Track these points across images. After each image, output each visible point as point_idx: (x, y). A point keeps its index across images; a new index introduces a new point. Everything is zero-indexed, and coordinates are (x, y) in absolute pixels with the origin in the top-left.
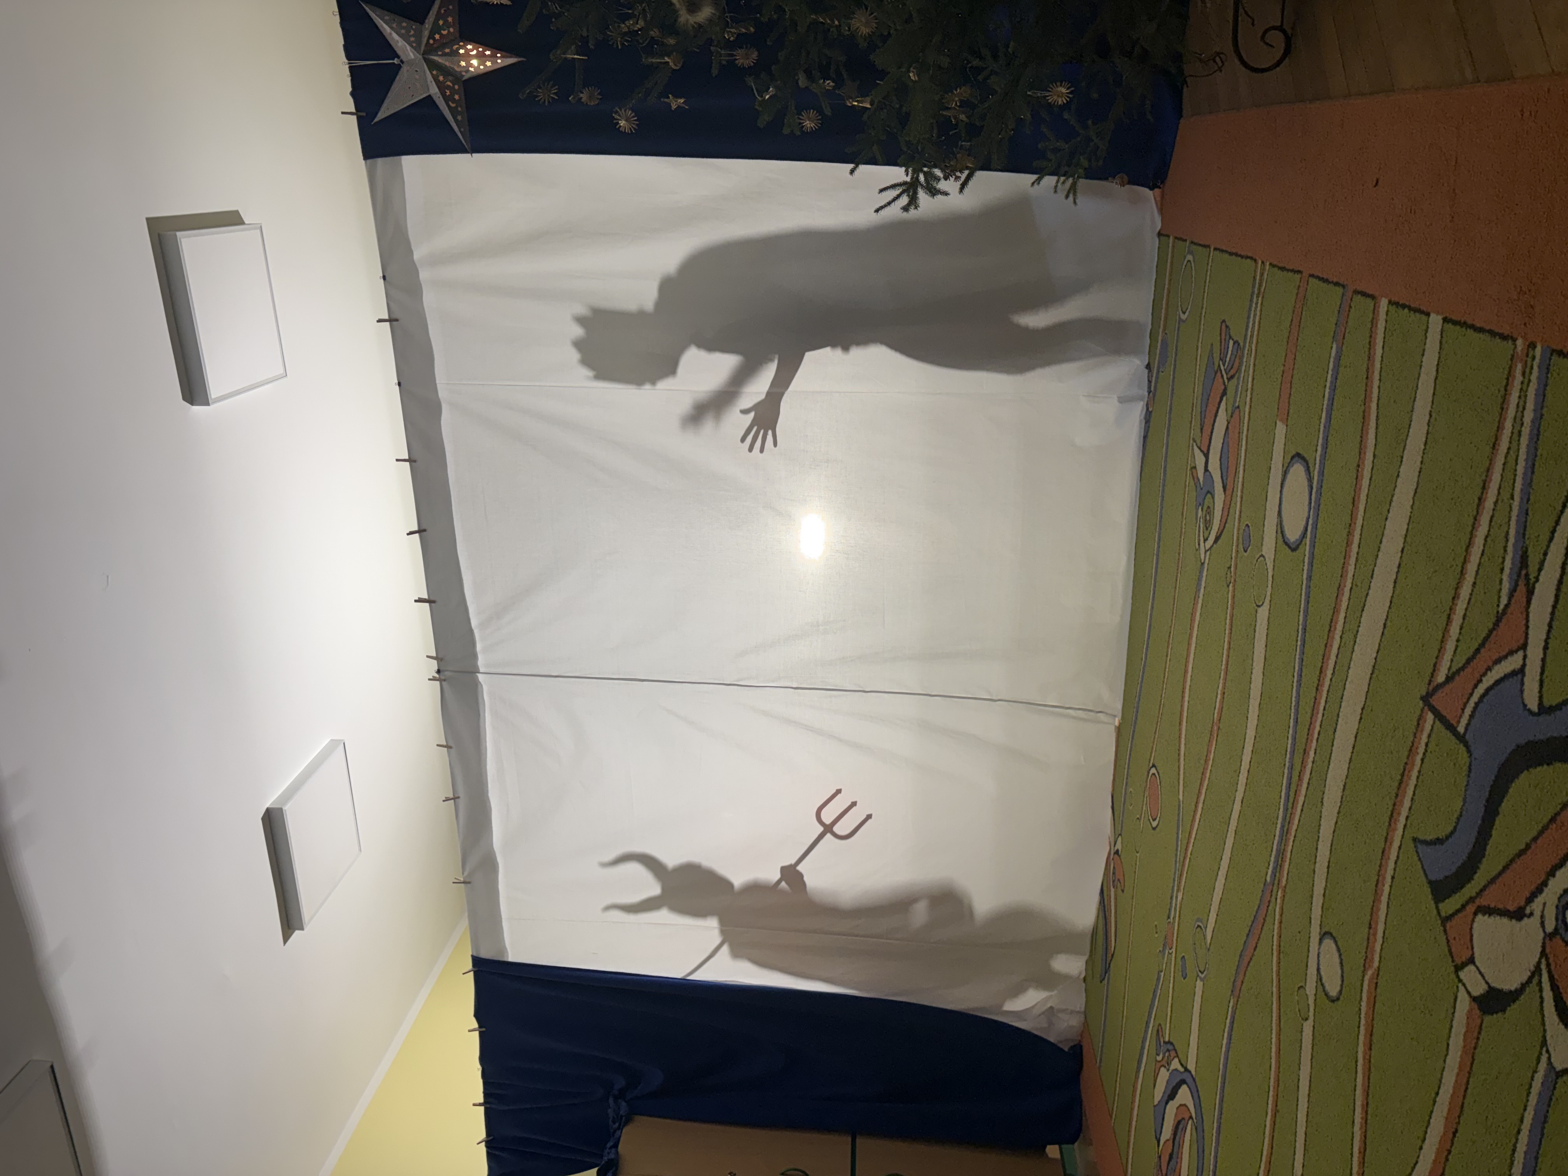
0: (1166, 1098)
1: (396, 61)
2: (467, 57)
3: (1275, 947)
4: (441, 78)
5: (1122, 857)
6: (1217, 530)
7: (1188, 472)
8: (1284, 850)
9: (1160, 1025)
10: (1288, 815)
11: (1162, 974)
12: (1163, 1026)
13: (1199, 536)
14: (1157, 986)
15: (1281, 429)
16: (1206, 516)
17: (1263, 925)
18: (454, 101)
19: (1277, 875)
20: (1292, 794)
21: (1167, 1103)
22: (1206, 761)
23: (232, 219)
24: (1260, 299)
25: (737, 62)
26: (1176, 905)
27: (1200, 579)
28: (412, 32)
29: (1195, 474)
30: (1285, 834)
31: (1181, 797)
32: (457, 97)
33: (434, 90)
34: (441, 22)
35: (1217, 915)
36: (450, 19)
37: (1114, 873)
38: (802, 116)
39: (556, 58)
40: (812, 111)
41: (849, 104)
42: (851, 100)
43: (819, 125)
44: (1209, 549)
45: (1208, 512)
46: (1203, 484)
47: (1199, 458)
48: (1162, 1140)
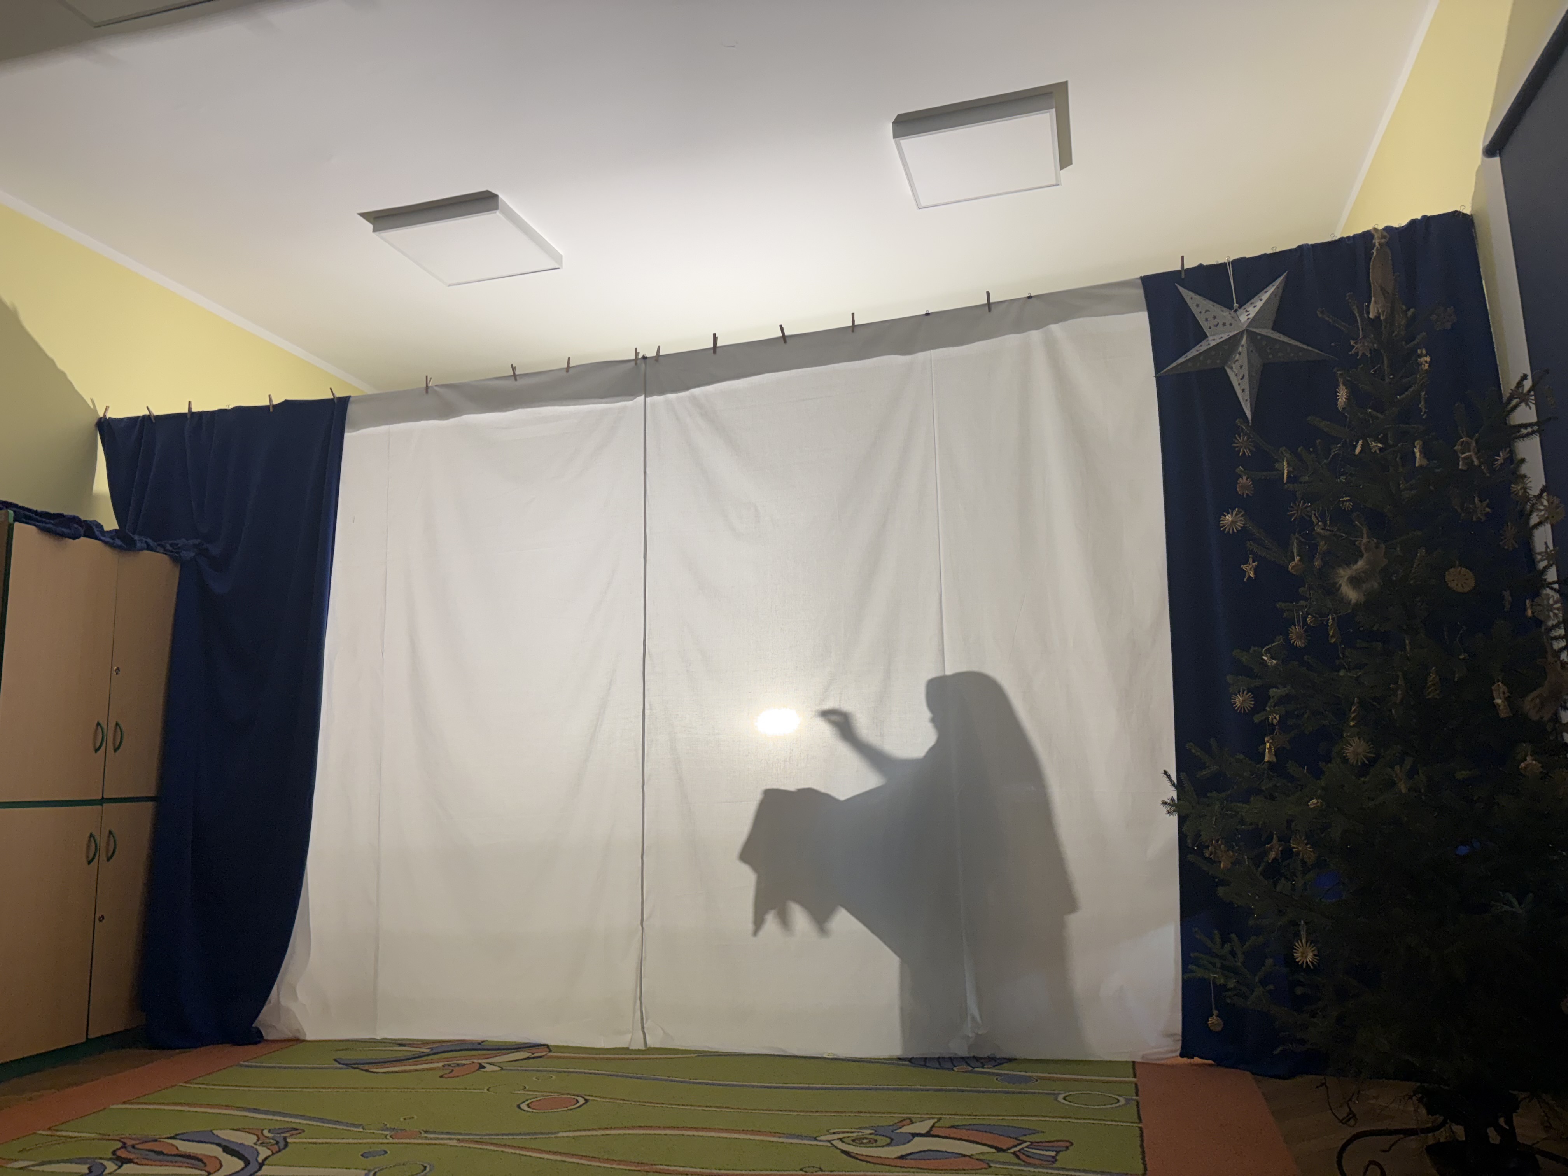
0: (223, 1143)
1: (1236, 305)
5: (479, 1073)
6: (856, 1152)
9: (304, 1131)
11: (361, 1130)
12: (303, 1135)
13: (843, 1133)
14: (347, 1124)
16: (866, 1138)
18: (1205, 359)
21: (220, 1145)
22: (608, 1160)
23: (1065, 158)
25: (1293, 627)
26: (442, 1139)
27: (799, 1137)
29: (905, 1123)
31: (561, 1134)
32: (1209, 361)
34: (1278, 347)
36: (1283, 354)
37: (458, 1065)
38: (1247, 694)
39: (1282, 453)
40: (1253, 703)
41: (1266, 739)
42: (1271, 741)
43: (1239, 711)
44: (832, 1144)
45: (873, 1141)
46: (897, 1133)
47: (923, 1127)
48: (175, 1142)
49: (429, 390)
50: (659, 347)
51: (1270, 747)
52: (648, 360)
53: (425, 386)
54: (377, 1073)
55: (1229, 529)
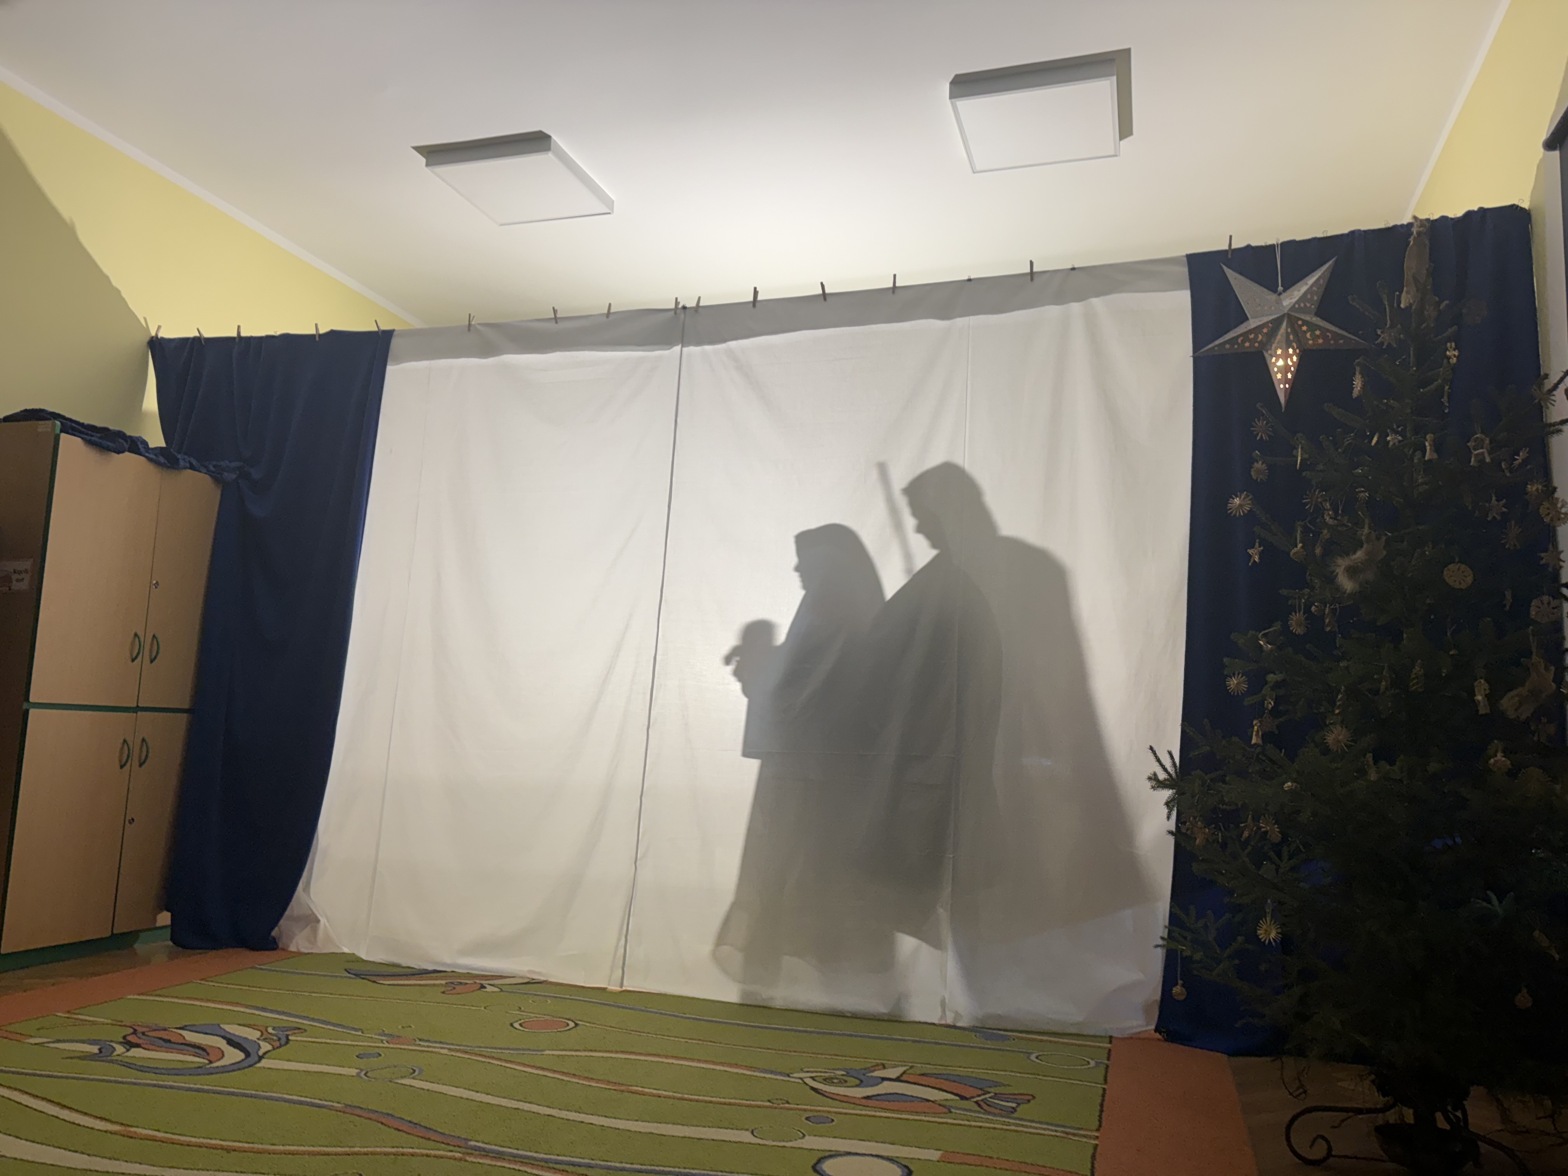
0: (228, 1036)
1: (1280, 288)
2: (1286, 356)
3: (401, 1150)
4: (1265, 330)
5: (479, 991)
6: (824, 1089)
7: (879, 1061)
8: (504, 1159)
10: (541, 1164)
11: (361, 1034)
12: (304, 1034)
13: (817, 1072)
14: (345, 1027)
15: (934, 1155)
16: (837, 1078)
17: (422, 1137)
18: (1243, 342)
19: (478, 1153)
20: (562, 1167)
21: (224, 1037)
22: (586, 1078)
23: (1125, 129)
24: (1062, 1135)
25: (1293, 614)
26: (434, 1047)
27: (772, 1072)
28: (1308, 305)
29: (877, 1068)
30: (522, 1160)
31: (547, 1052)
32: (1247, 344)
33: (1253, 323)
34: (1318, 332)
35: (428, 1090)
36: (1321, 341)
37: (461, 983)
38: (1242, 677)
39: (1297, 439)
40: (1246, 686)
41: (1255, 722)
42: (1259, 724)
43: (1232, 693)
44: (803, 1081)
45: (843, 1081)
46: (868, 1076)
47: (893, 1073)
48: (184, 1033)
49: (472, 328)
50: (699, 298)
51: (1258, 731)
52: (687, 311)
53: (467, 323)
54: (382, 984)
55: (1236, 512)
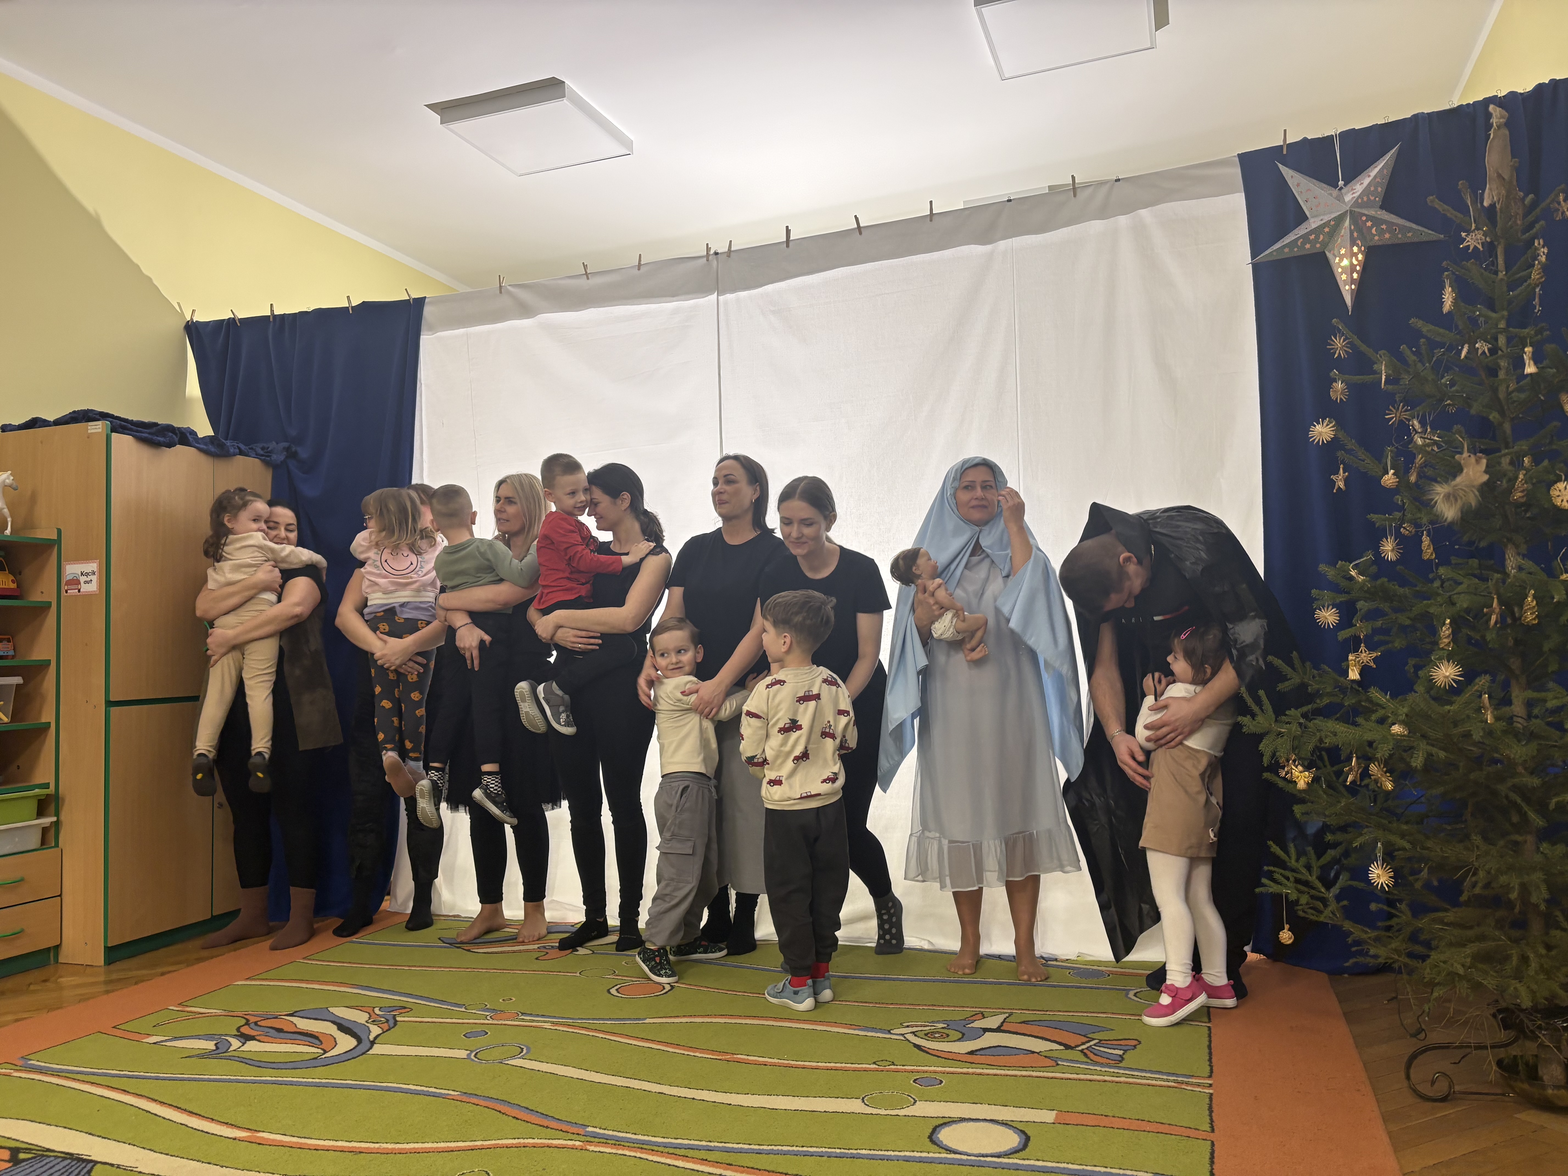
0: (337, 1020)
2: (1350, 255)
3: (522, 1141)
4: (1326, 230)
5: (571, 956)
6: (927, 1046)
8: (622, 1146)
10: (660, 1149)
11: (463, 1010)
13: (916, 1026)
14: (450, 1004)
15: (1049, 1116)
16: (938, 1032)
18: (1303, 244)
19: (597, 1140)
20: (682, 1152)
21: (334, 1022)
22: (690, 1048)
23: (1161, 18)
24: (1173, 1084)
25: (1384, 540)
26: (541, 1022)
27: (872, 1029)
28: (1373, 198)
29: (976, 1017)
30: (640, 1146)
31: (648, 1021)
32: (1307, 246)
33: (1313, 223)
34: (1384, 227)
35: (539, 1071)
36: (1387, 236)
37: (553, 947)
38: (1332, 609)
39: (1381, 356)
40: (1338, 618)
41: (1351, 657)
42: (1355, 659)
43: (1323, 626)
44: (905, 1037)
45: (944, 1035)
46: (969, 1027)
47: (993, 1022)
48: (294, 1019)
49: (502, 290)
50: (731, 243)
51: (1354, 667)
52: (719, 255)
53: (498, 285)
54: (477, 953)
55: (1319, 440)
